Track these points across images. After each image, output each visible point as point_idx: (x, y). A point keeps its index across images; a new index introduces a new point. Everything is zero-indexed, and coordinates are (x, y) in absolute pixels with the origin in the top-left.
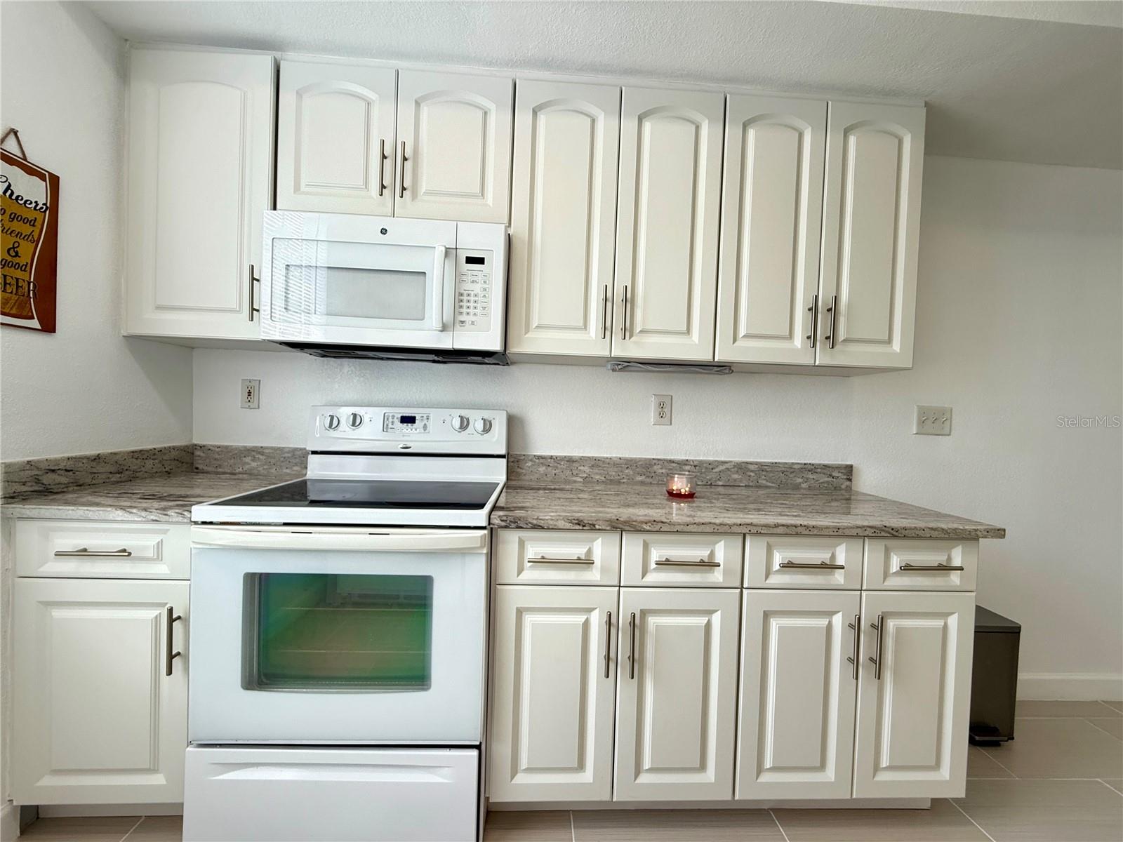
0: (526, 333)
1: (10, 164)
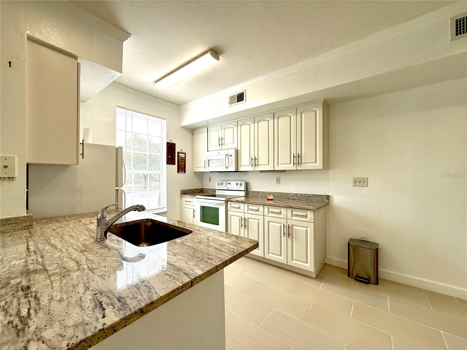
0: (241, 167)
1: (181, 153)
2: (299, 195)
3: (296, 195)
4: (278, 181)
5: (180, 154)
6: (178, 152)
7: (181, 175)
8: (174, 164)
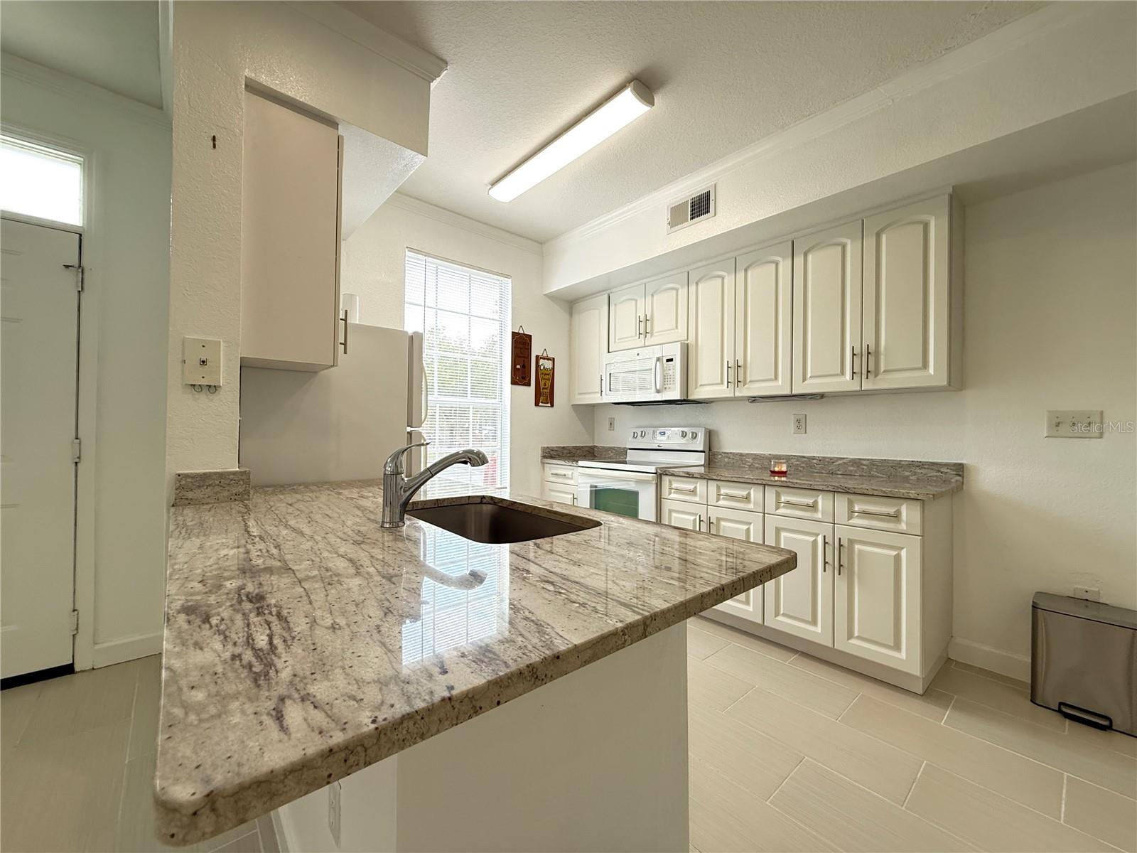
0: (696, 388)
1: (544, 359)
2: (864, 462)
3: (856, 462)
4: (801, 425)
5: (541, 362)
6: (537, 357)
7: (544, 411)
8: (529, 385)
